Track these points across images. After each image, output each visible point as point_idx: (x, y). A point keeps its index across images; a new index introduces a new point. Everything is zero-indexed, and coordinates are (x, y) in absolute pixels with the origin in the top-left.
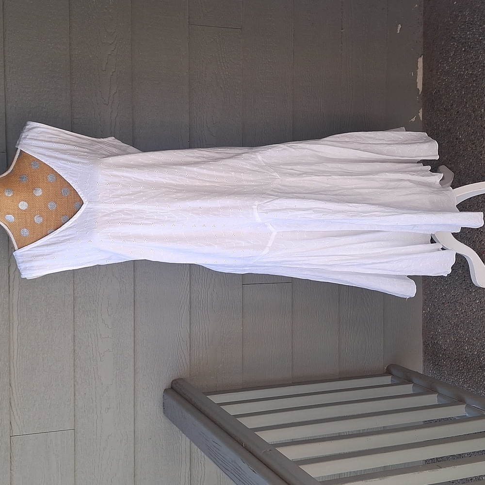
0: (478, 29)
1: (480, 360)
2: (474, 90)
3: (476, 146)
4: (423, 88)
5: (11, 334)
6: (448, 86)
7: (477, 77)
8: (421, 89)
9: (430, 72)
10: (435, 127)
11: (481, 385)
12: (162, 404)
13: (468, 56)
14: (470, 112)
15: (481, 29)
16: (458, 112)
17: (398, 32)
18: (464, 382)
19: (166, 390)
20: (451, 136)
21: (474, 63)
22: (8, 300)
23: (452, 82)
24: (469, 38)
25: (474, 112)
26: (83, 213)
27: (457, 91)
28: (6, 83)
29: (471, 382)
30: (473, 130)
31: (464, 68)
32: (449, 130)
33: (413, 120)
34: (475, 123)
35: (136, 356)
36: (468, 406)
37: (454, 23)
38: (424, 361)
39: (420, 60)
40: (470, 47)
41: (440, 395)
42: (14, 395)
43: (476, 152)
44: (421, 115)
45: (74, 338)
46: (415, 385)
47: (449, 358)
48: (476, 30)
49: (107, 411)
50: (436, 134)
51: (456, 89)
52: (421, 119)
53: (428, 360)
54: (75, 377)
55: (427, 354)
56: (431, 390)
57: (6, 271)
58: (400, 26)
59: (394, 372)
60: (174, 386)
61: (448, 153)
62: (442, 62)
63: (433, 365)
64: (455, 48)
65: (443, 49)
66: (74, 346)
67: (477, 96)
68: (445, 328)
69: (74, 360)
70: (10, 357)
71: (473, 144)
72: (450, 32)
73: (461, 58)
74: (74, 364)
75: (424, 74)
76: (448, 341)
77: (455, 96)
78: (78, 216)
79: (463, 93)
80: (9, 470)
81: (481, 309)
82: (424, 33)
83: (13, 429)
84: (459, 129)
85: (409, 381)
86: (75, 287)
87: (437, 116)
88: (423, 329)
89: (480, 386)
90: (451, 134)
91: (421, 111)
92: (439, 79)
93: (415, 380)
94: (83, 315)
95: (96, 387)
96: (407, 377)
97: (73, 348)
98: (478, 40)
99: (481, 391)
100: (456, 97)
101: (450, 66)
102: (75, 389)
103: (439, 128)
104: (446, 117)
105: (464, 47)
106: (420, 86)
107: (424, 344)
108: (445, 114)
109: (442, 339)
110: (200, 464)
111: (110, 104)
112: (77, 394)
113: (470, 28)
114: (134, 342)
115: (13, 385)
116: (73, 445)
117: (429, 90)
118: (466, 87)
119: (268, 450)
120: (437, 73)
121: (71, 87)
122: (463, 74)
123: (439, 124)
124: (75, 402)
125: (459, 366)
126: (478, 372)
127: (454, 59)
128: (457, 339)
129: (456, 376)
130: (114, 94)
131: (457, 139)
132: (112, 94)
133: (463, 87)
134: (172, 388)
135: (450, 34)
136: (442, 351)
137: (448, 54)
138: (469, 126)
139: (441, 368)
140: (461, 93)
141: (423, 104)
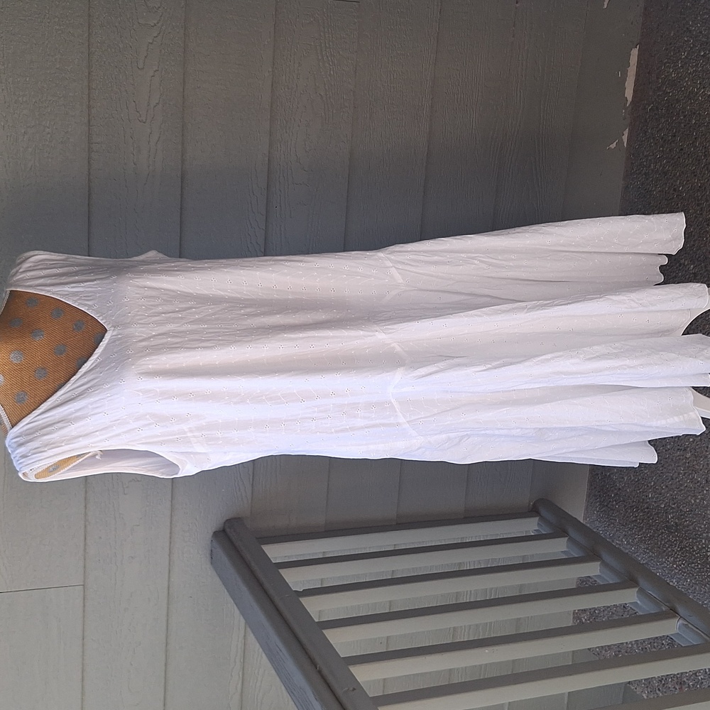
1: (667, 517)
3: (702, 208)
4: (634, 97)
6: (672, 105)
8: (630, 99)
9: (647, 75)
10: (645, 163)
11: (665, 551)
12: (209, 552)
16: (682, 149)
17: (605, 6)
18: (641, 541)
19: (216, 534)
20: (666, 184)
23: (678, 101)
26: (108, 344)
27: (685, 117)
29: (651, 544)
30: (701, 184)
31: (700, 83)
32: (665, 174)
33: (613, 146)
34: (704, 174)
36: (642, 591)
38: (589, 496)
39: (635, 52)
41: (604, 563)
43: (701, 219)
44: (625, 138)
46: (571, 540)
47: (624, 501)
49: (130, 561)
50: (645, 174)
51: (683, 112)
52: (625, 145)
53: (595, 496)
54: (86, 514)
55: (593, 487)
56: (592, 552)
59: (543, 512)
60: (228, 530)
61: (659, 208)
62: (666, 63)
63: (600, 505)
64: (690, 47)
65: (671, 44)
72: (684, 19)
73: (697, 65)
74: (86, 497)
75: (638, 75)
76: (626, 478)
77: (680, 123)
78: (100, 351)
79: (694, 121)
81: (679, 447)
82: (645, 9)
84: (680, 175)
85: (562, 531)
90: (668, 179)
91: (626, 133)
92: (658, 90)
93: (572, 531)
95: (116, 528)
96: (560, 525)
99: (664, 560)
100: (682, 125)
101: (678, 74)
102: (85, 531)
103: (650, 166)
104: (663, 151)
106: (629, 94)
108: (662, 146)
111: (148, 121)
112: (88, 538)
116: (83, 605)
117: (643, 102)
118: (699, 113)
119: (351, 689)
120: (658, 78)
121: (89, 94)
122: (697, 93)
123: (650, 160)
124: (85, 549)
125: (636, 517)
126: (662, 533)
127: (686, 63)
128: (639, 480)
129: (631, 529)
130: (155, 107)
131: (675, 190)
132: (152, 106)
133: (694, 113)
134: (224, 531)
135: (684, 22)
136: (616, 489)
137: (678, 54)
138: (695, 176)
139: (612, 512)
140: (689, 120)
141: (631, 123)
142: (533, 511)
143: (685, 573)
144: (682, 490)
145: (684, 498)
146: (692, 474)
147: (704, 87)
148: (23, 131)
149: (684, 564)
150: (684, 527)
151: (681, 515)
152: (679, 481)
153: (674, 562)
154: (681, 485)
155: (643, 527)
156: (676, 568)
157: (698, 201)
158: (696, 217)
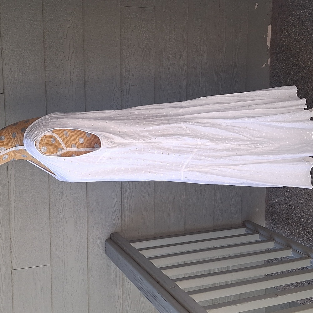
0: (308, 10)
1: (301, 220)
2: (304, 50)
4: (271, 45)
5: (10, 208)
6: (287, 45)
7: (306, 41)
8: (269, 46)
9: (276, 35)
10: (278, 72)
12: (104, 248)
13: (301, 27)
14: (301, 63)
15: (310, 10)
16: (293, 63)
17: (256, 8)
18: (291, 233)
19: (107, 240)
20: (288, 78)
21: (305, 32)
22: (8, 187)
23: (290, 43)
24: (302, 15)
25: (303, 64)
28: (2, 48)
29: (295, 233)
30: (303, 76)
31: (298, 34)
32: (287, 74)
33: (264, 66)
34: (304, 71)
35: (88, 220)
36: (294, 250)
37: (292, 3)
38: (266, 218)
39: (270, 26)
40: (302, 21)
41: (276, 242)
42: (13, 245)
43: (304, 90)
44: (269, 62)
45: (50, 209)
46: (261, 234)
47: (282, 217)
48: (307, 10)
49: (70, 253)
50: (279, 76)
51: (292, 48)
52: (269, 65)
53: (269, 217)
54: (50, 233)
55: (268, 214)
56: (270, 239)
57: (6, 169)
58: (257, 4)
59: (247, 225)
60: (112, 238)
62: (283, 29)
63: (272, 221)
64: (293, 20)
65: (284, 20)
66: (50, 214)
67: (306, 54)
68: (280, 199)
69: (50, 223)
70: (10, 222)
71: (302, 85)
73: (296, 27)
74: (50, 225)
75: (272, 36)
76: (282, 207)
79: (297, 51)
80: (11, 290)
82: (273, 8)
83: (13, 265)
84: (293, 74)
85: (257, 232)
86: (49, 178)
87: (280, 64)
88: (266, 199)
89: (301, 236)
90: (288, 76)
91: (269, 60)
92: (281, 40)
93: (261, 231)
94: (55, 195)
95: (63, 239)
96: (255, 230)
97: (49, 216)
98: (308, 17)
99: (302, 239)
100: (292, 53)
101: (289, 32)
102: (50, 240)
103: (280, 72)
104: (285, 65)
105: (299, 20)
106: (269, 44)
107: (266, 208)
108: (285, 63)
109: (278, 205)
110: (128, 283)
111: (69, 60)
112: (52, 243)
113: (303, 8)
114: (87, 211)
115: (12, 239)
116: (50, 274)
117: (275, 47)
118: (299, 47)
119: (174, 287)
120: (280, 36)
121: (44, 49)
122: (297, 39)
123: (280, 70)
124: (51, 249)
125: (288, 223)
126: (300, 228)
127: (292, 28)
128: (287, 206)
129: (286, 229)
130: (72, 54)
131: (292, 80)
132: (71, 54)
133: (297, 47)
134: (110, 238)
135: (289, 11)
136: (278, 213)
137: (288, 24)
138: (300, 73)
139: (277, 223)
140: (295, 50)
141: (271, 56)
142: (243, 225)
143: (311, 243)
144: (307, 207)
145: (308, 210)
146: (310, 199)
147: (300, 36)
148: (17, 66)
149: (311, 239)
150: (309, 223)
151: (308, 218)
152: (305, 204)
153: (306, 239)
154: (306, 205)
155: (291, 227)
156: (307, 242)
157: (302, 83)
158: (302, 90)
